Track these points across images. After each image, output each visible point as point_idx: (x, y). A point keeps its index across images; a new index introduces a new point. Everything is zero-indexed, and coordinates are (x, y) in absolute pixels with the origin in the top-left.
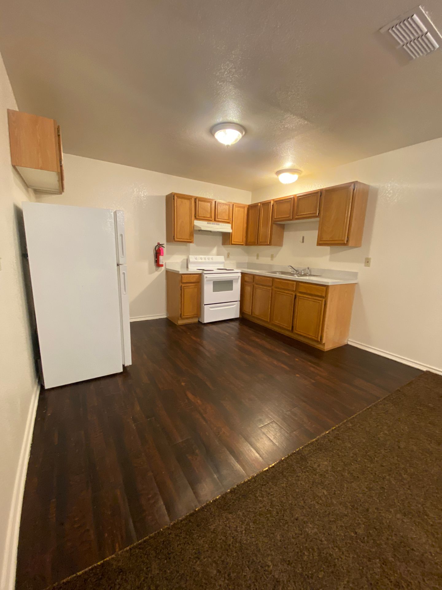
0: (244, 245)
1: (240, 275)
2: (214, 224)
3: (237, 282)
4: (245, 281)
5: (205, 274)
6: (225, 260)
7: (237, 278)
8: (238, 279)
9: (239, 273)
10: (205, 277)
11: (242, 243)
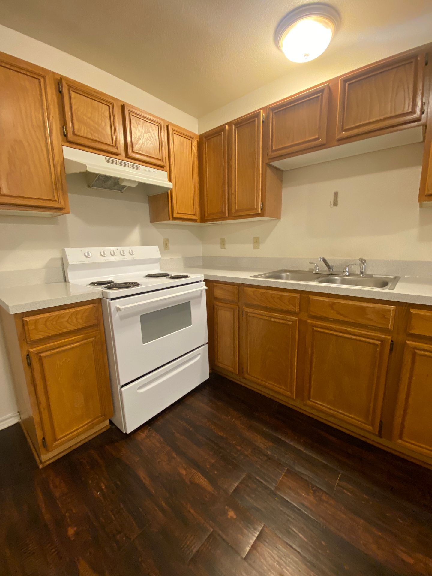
0: (199, 220)
1: (203, 287)
2: (127, 166)
3: (200, 303)
4: (216, 299)
5: (112, 299)
6: (161, 253)
7: (199, 293)
8: (201, 296)
9: (201, 281)
10: (113, 309)
11: (194, 217)
